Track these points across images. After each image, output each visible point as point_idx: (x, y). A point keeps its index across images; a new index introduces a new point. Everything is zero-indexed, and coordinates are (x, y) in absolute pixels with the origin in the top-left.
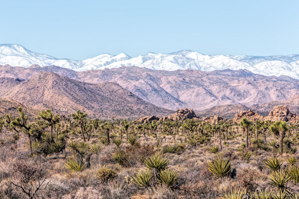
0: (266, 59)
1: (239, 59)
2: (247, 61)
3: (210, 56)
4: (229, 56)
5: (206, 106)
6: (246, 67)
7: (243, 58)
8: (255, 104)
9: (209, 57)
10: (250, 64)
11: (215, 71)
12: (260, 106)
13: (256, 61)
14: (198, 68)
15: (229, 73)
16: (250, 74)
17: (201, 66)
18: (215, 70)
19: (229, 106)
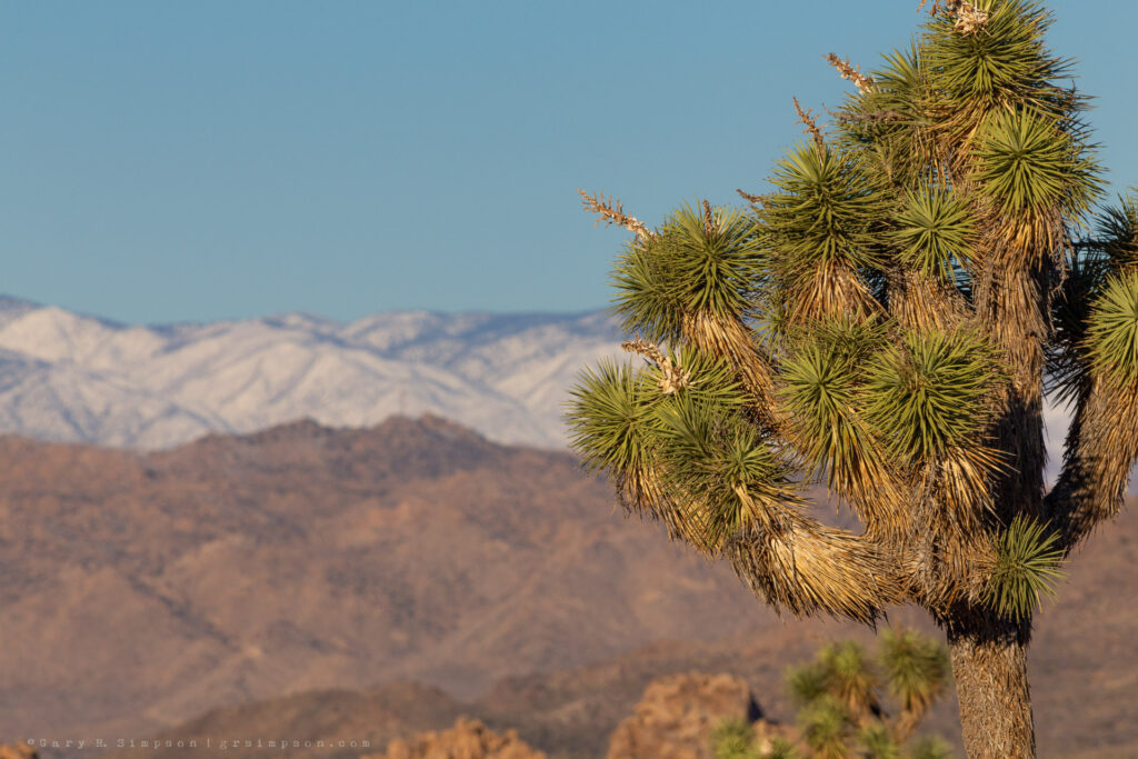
0: (583, 332)
1: (378, 339)
2: (445, 347)
3: (161, 330)
4: (309, 325)
5: (153, 713)
6: (435, 399)
7: (411, 333)
8: (524, 670)
9: (157, 342)
10: (464, 377)
11: (203, 441)
12: (554, 684)
13: (514, 346)
14: (76, 426)
15: (312, 452)
16: (471, 450)
17: (98, 408)
18: (201, 432)
19: (325, 698)
